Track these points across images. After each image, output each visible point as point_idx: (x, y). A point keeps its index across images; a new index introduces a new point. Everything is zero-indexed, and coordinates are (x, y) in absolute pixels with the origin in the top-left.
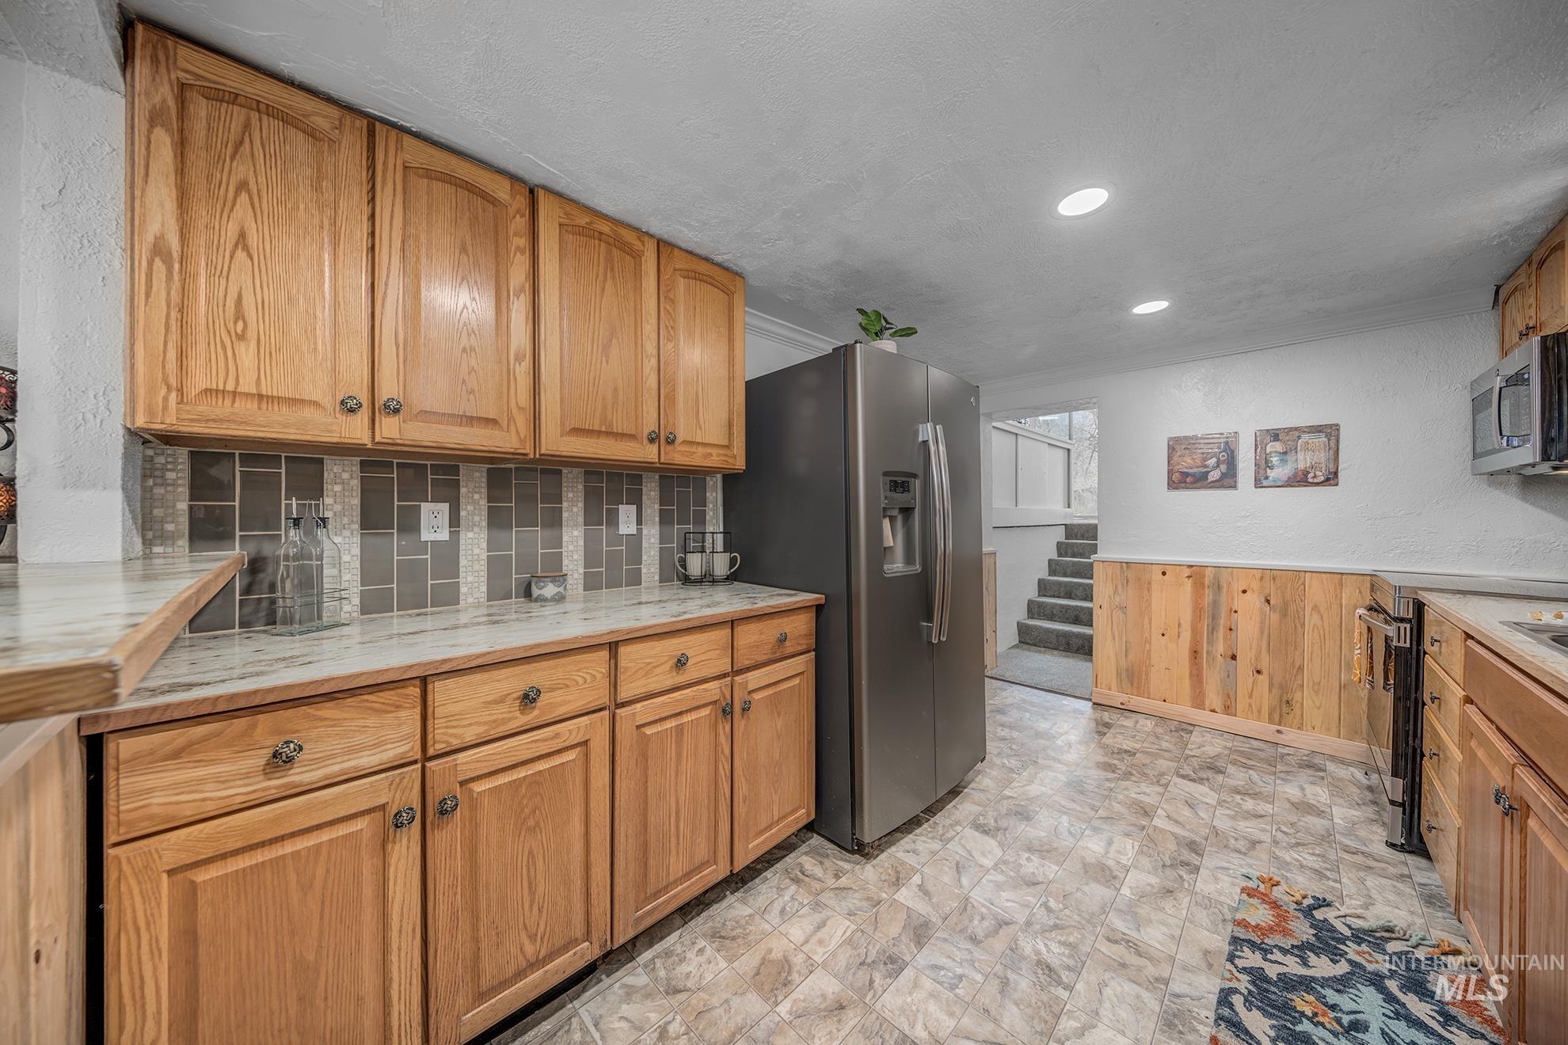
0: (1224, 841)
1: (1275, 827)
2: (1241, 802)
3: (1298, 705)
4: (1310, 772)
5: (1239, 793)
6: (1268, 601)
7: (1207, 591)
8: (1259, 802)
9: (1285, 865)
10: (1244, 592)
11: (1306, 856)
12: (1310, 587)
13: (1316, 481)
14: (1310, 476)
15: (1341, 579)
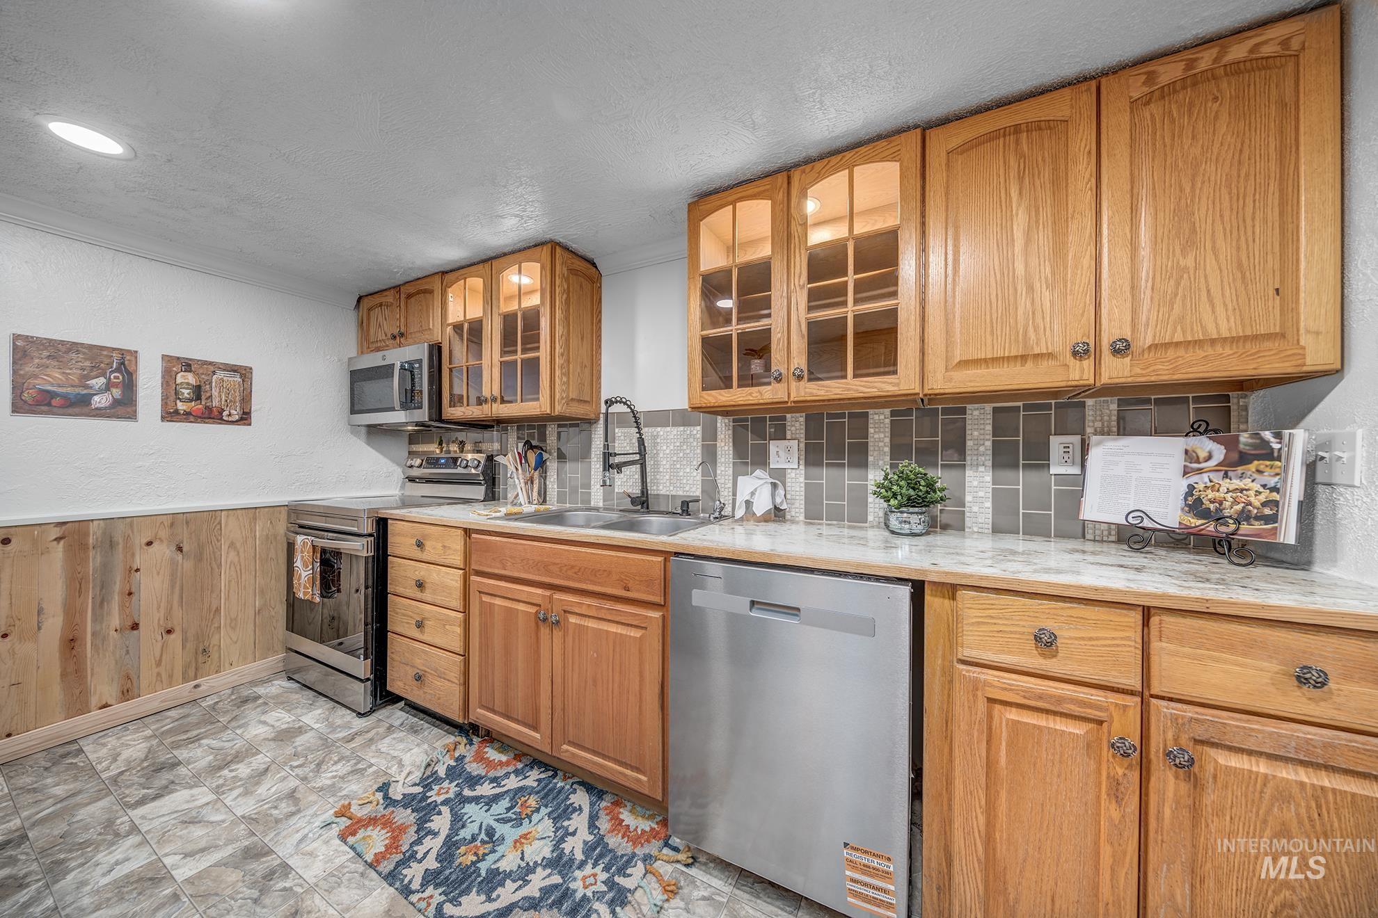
0: (270, 818)
1: (287, 768)
2: (233, 774)
3: (216, 648)
4: (250, 705)
5: (220, 768)
6: (180, 549)
7: (91, 553)
8: (247, 760)
9: (332, 789)
10: (149, 544)
11: (334, 768)
12: (226, 526)
13: (230, 419)
14: (225, 414)
15: (255, 513)
